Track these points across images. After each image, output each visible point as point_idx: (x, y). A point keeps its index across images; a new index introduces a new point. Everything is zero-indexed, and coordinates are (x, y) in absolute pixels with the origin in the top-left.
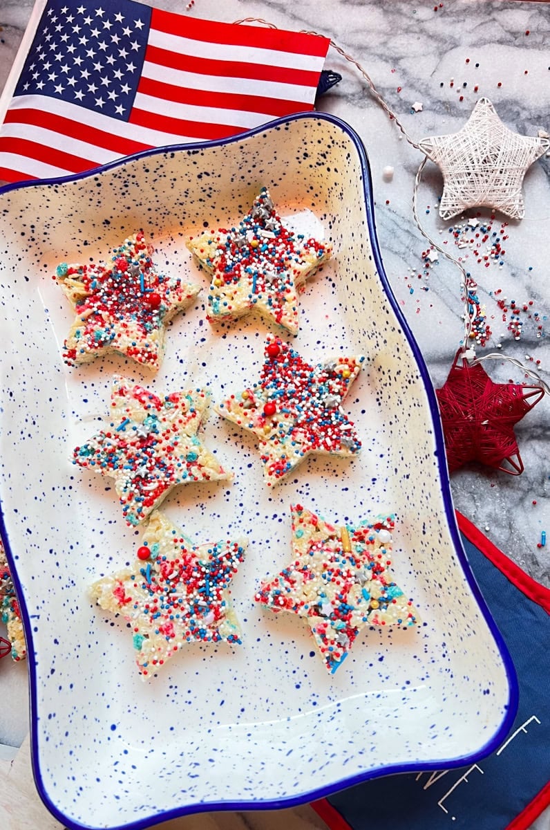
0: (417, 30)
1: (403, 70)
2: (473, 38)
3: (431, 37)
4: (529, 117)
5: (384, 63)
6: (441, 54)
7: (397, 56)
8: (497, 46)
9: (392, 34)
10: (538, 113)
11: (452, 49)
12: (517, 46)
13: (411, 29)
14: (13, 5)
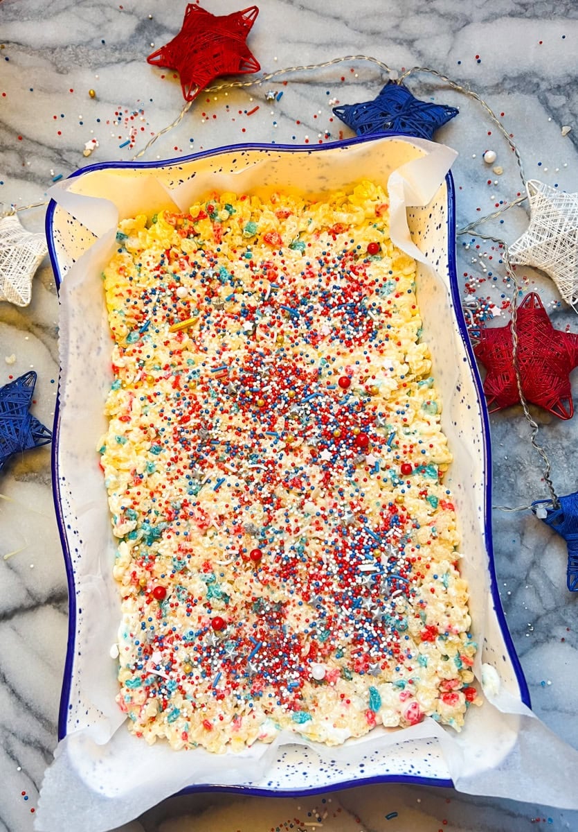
0: (428, 10)
1: (419, 52)
2: (484, 13)
3: (441, 16)
4: (549, 87)
5: (398, 46)
6: (455, 32)
7: (411, 38)
8: (509, 19)
9: (403, 17)
10: (558, 83)
11: (464, 26)
12: (529, 18)
13: (421, 10)
14: (12, 20)
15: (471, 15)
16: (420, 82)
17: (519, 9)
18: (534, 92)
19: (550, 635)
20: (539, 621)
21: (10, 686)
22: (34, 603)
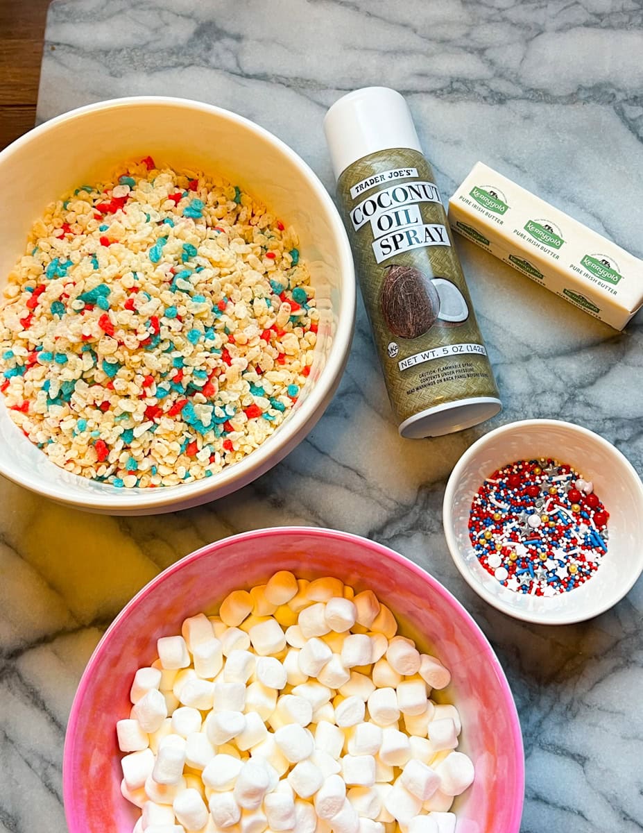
15: (544, 25)
16: (492, 91)
17: (594, 19)
18: (610, 102)
19: (630, 660)
20: (619, 644)
21: (50, 714)
22: (77, 625)
